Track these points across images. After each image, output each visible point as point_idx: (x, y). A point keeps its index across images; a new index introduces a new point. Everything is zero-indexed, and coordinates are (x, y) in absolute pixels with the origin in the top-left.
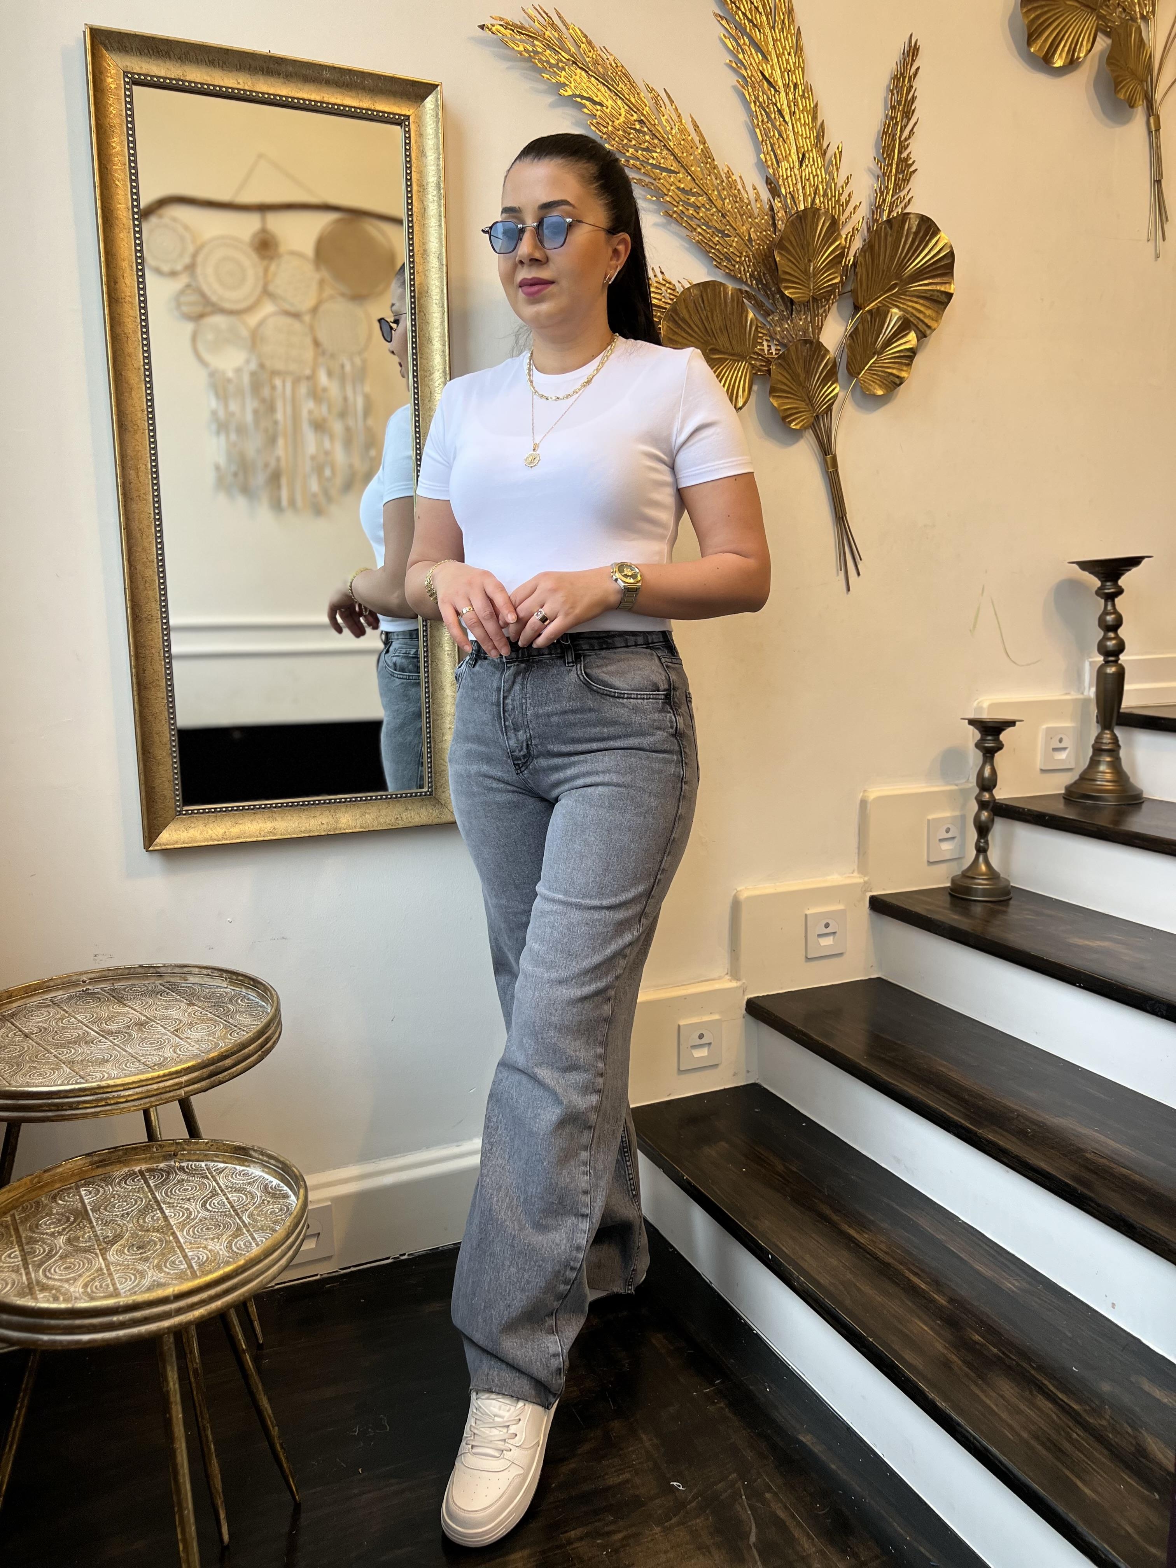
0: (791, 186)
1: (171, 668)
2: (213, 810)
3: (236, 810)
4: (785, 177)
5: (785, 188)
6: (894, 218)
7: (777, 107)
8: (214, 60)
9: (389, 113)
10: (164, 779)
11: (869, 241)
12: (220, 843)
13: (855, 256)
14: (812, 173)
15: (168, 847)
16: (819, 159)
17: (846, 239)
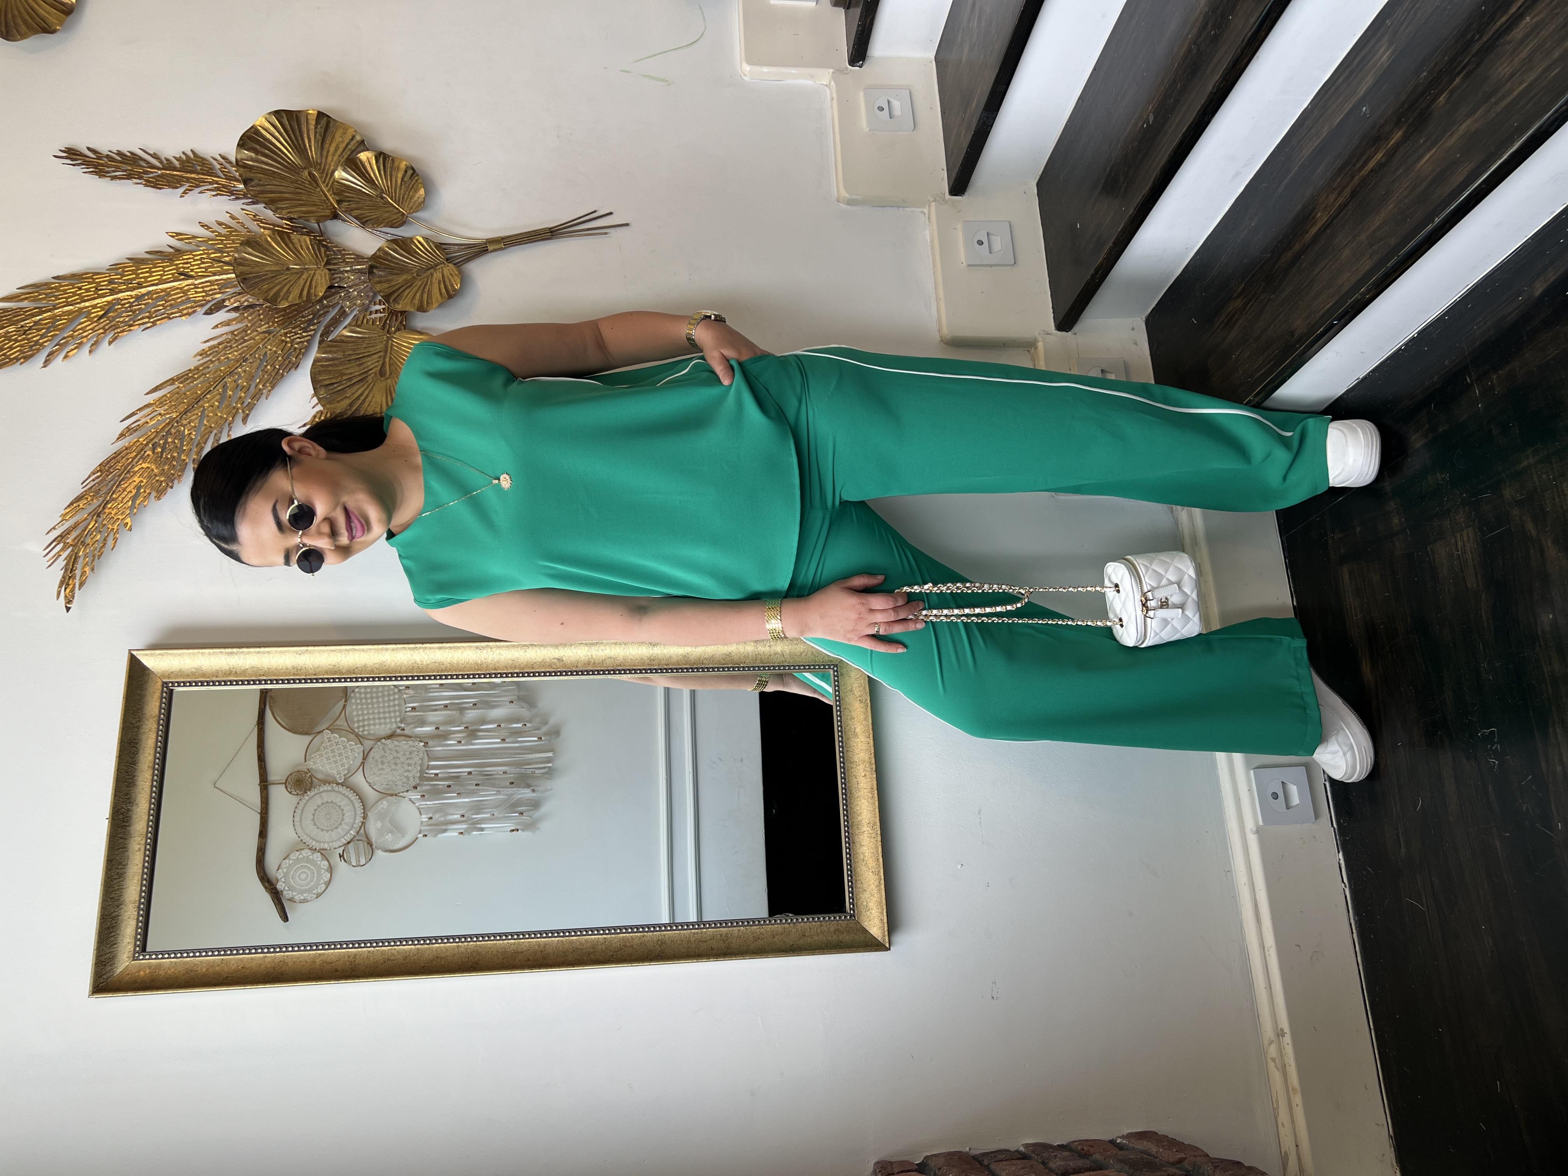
0: (213, 287)
1: (709, 923)
2: (850, 884)
3: (850, 861)
4: (204, 294)
5: (216, 294)
6: (240, 175)
7: (134, 302)
8: (118, 873)
9: (161, 702)
10: (819, 930)
11: (266, 203)
12: (883, 877)
13: (282, 219)
14: (198, 265)
15: (886, 929)
16: (185, 257)
17: (264, 228)
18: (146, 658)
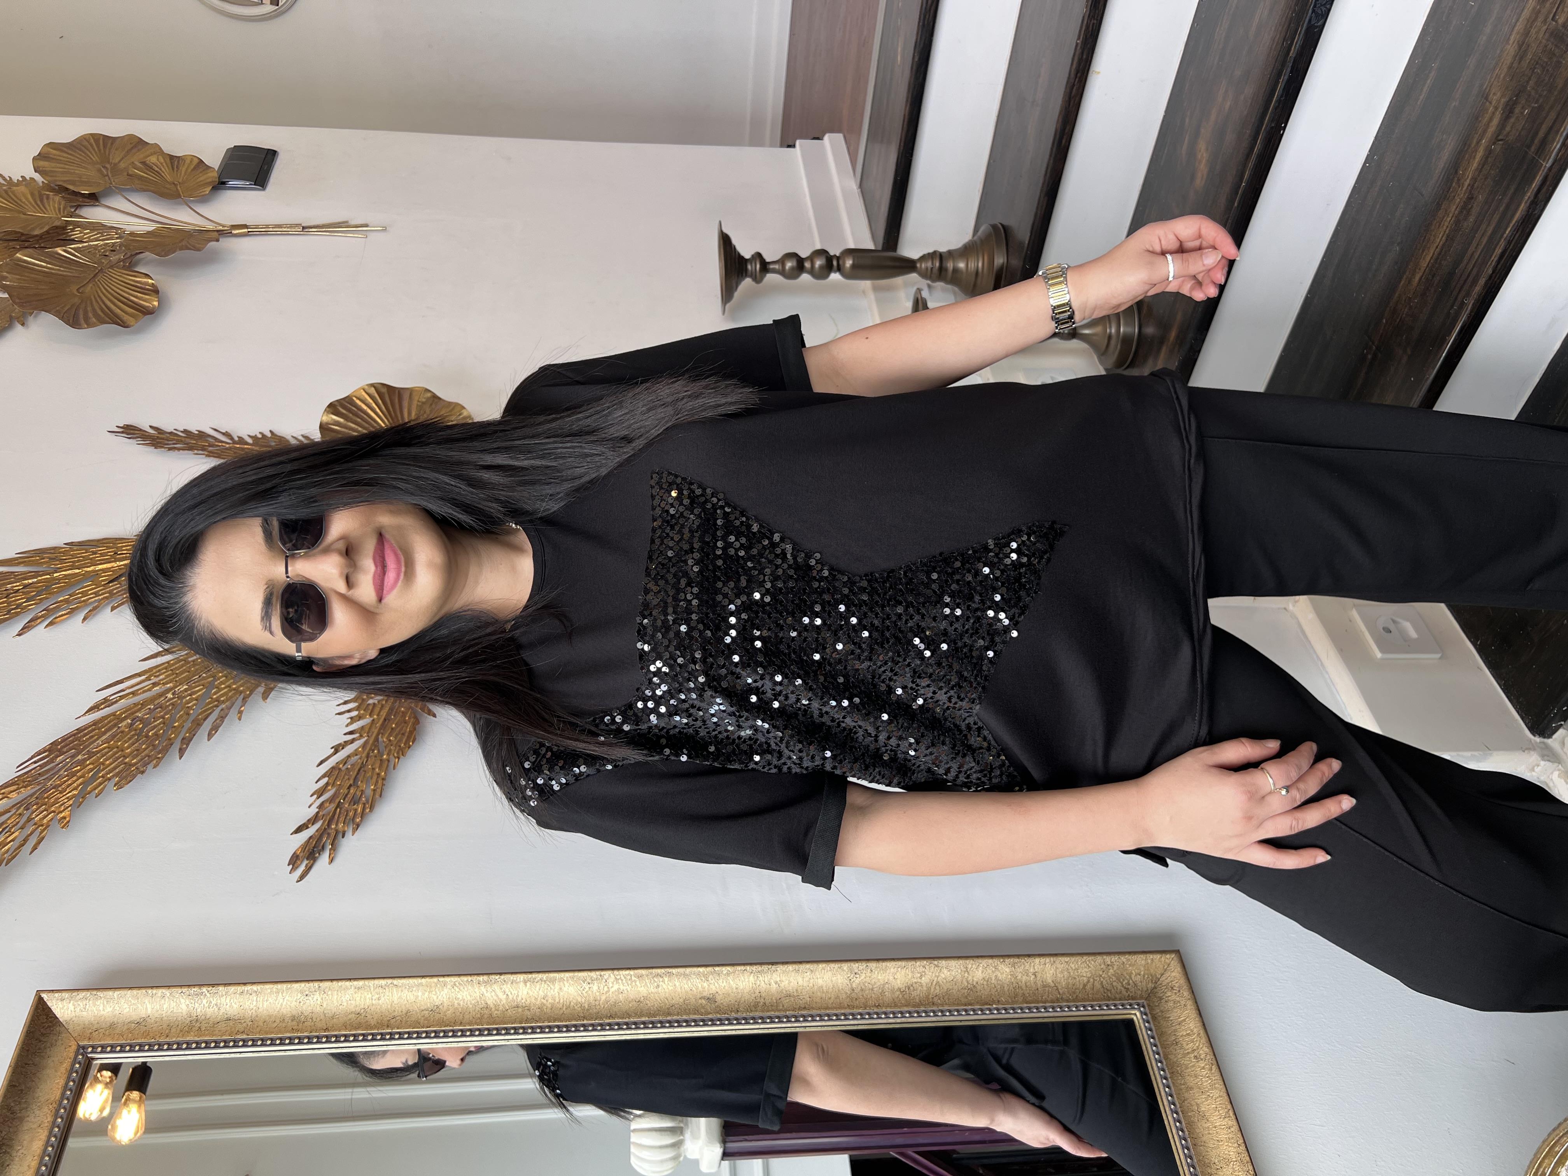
18: (60, 1004)
